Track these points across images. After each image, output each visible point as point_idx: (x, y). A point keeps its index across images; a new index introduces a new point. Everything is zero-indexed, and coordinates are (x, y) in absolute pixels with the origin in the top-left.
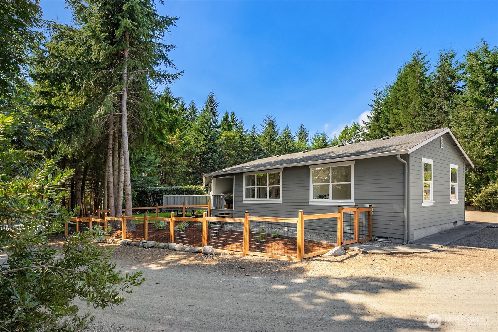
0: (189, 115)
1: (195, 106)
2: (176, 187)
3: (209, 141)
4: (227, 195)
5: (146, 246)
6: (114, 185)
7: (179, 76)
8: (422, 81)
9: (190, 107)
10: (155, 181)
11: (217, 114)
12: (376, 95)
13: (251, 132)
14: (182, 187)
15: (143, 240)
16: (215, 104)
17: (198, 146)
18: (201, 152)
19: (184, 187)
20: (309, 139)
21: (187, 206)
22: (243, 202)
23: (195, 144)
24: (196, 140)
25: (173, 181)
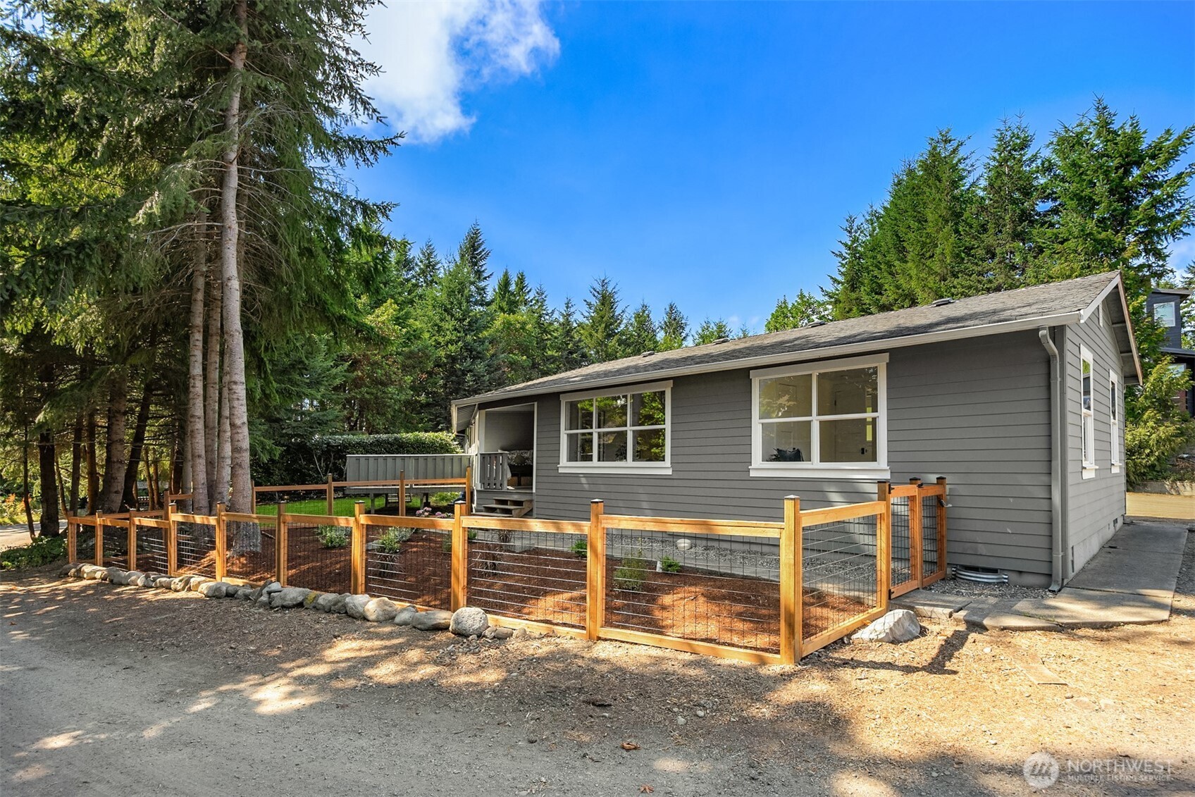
0: (419, 275)
1: (435, 253)
2: (384, 436)
3: (466, 332)
4: (514, 455)
5: (277, 602)
6: (206, 426)
7: (389, 147)
8: (955, 198)
9: (421, 256)
10: (330, 421)
11: (485, 275)
12: (850, 232)
13: (563, 315)
14: (398, 435)
15: (271, 582)
16: (481, 252)
17: (439, 343)
18: (448, 356)
19: (404, 435)
20: (687, 335)
21: (410, 483)
22: (561, 471)
23: (433, 338)
24: (436, 328)
25: (378, 424)
